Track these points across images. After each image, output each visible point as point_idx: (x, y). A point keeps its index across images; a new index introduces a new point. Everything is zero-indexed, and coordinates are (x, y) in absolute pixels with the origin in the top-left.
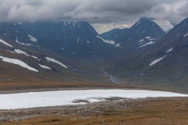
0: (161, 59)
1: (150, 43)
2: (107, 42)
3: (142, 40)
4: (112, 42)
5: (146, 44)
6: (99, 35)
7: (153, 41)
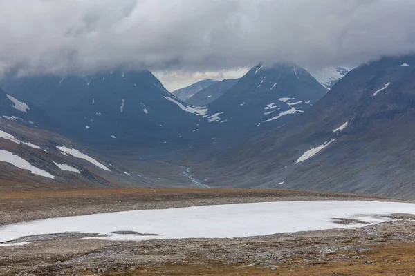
0: (322, 147)
1: (289, 112)
2: (190, 110)
3: (270, 106)
4: (202, 112)
5: (282, 114)
6: (171, 96)
7: (296, 107)
